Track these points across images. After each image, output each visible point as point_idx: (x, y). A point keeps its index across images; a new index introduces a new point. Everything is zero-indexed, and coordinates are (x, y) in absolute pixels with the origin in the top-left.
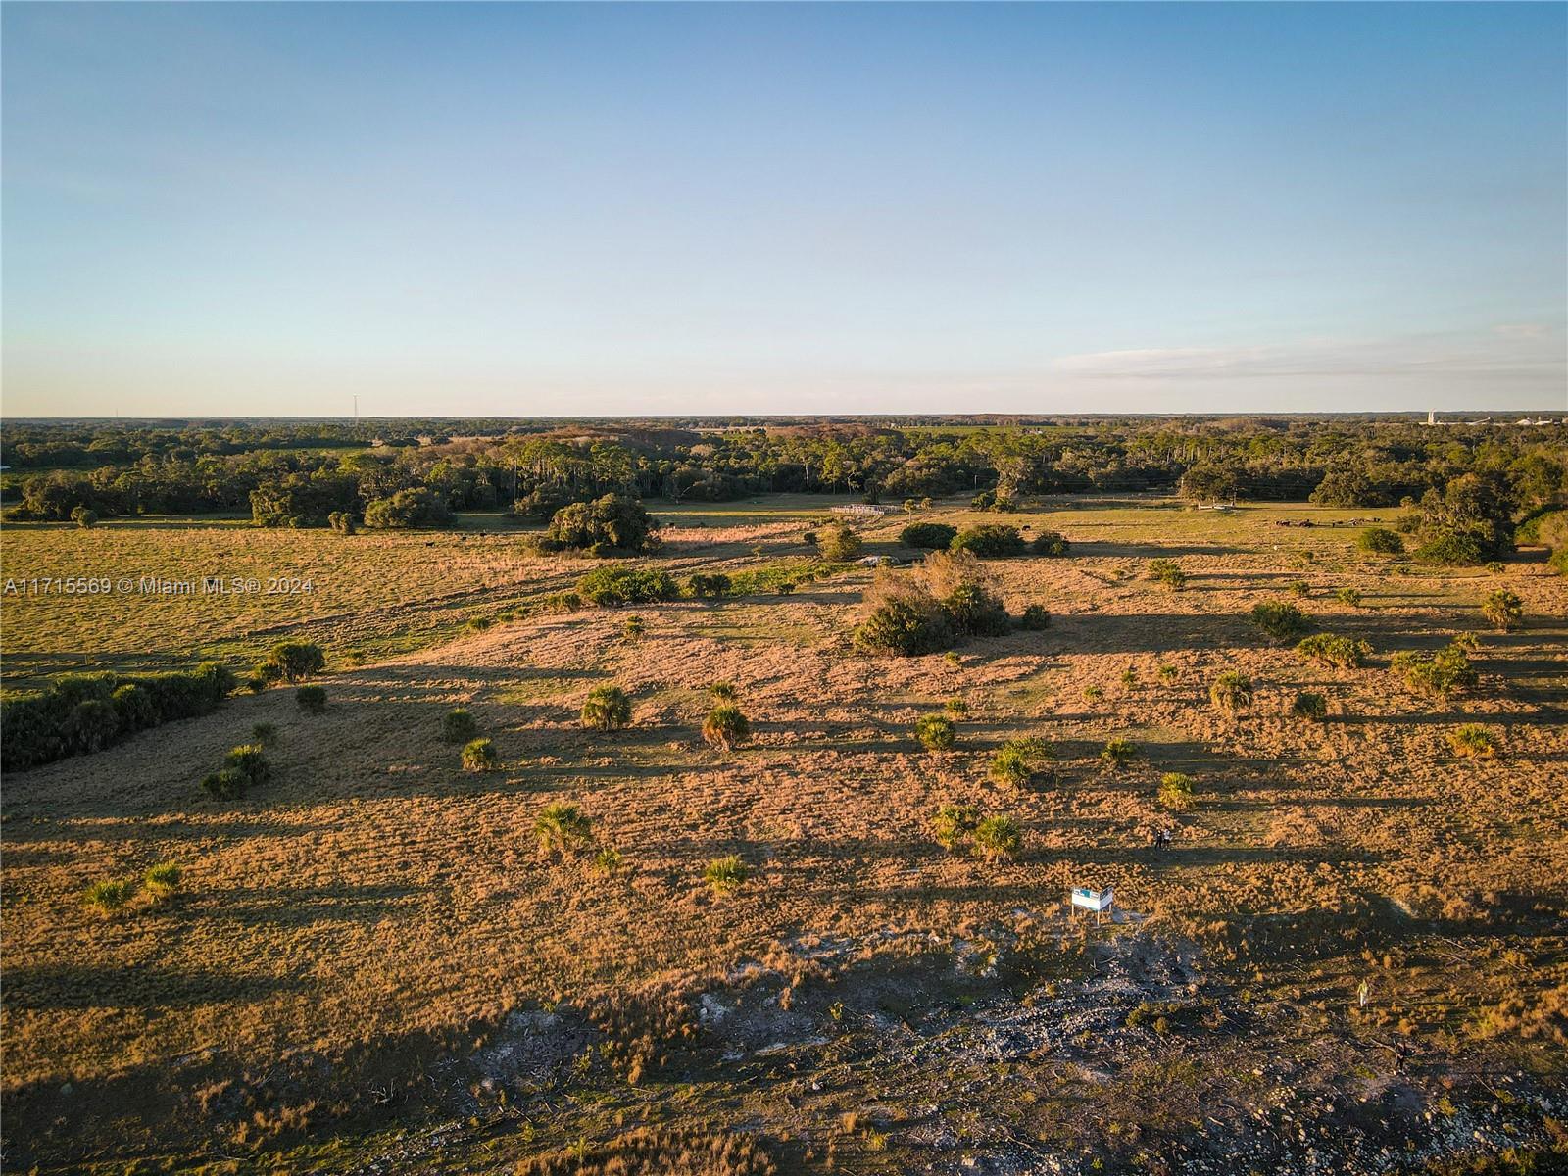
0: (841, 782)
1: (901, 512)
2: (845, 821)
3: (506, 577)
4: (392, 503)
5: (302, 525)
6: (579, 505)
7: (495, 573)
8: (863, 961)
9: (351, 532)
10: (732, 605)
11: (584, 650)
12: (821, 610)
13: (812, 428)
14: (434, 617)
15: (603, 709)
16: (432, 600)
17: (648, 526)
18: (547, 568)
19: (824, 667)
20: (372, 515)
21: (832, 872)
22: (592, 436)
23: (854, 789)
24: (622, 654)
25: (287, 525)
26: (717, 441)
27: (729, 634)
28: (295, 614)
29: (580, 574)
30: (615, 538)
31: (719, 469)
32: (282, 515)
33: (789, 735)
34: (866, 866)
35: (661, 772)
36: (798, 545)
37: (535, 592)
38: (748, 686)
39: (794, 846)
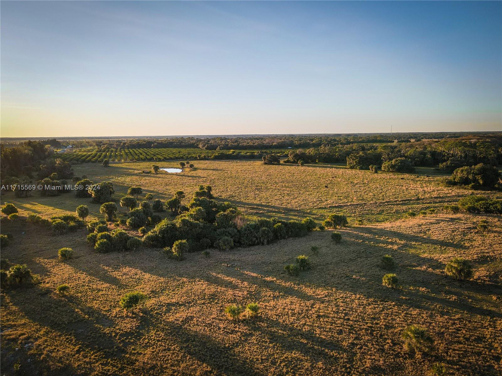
3: (429, 194)
5: (361, 169)
6: (467, 167)
7: (425, 192)
9: (376, 172)
17: (498, 178)
18: (448, 192)
20: (384, 167)
24: (474, 238)
25: (356, 169)
28: (347, 201)
30: (481, 182)
32: (355, 165)
37: (440, 202)
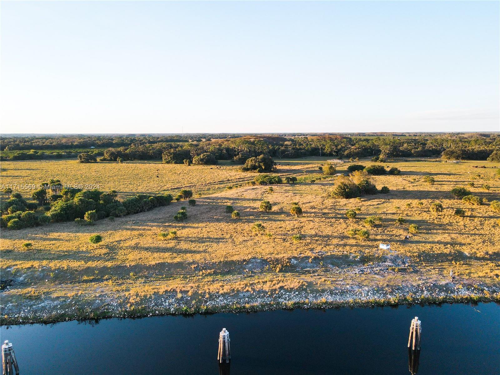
0: (326, 224)
1: (349, 162)
2: (326, 231)
4: (200, 157)
5: (176, 163)
6: (254, 158)
7: (231, 176)
8: (328, 255)
9: (190, 165)
10: (297, 185)
11: (257, 195)
12: (323, 187)
13: (323, 137)
14: (217, 186)
15: (265, 206)
16: (215, 182)
17: (273, 164)
18: (245, 175)
19: (323, 200)
20: (195, 161)
21: (322, 240)
22: (255, 139)
23: (329, 226)
24: (268, 196)
25: (172, 163)
26: (292, 140)
27: (296, 192)
28: (181, 185)
29: (254, 177)
30: (264, 168)
31: (293, 149)
32: (171, 160)
33: (313, 214)
34: (330, 240)
35: (280, 221)
36: (317, 170)
37: (242, 181)
38: (302, 204)
39: (313, 235)
